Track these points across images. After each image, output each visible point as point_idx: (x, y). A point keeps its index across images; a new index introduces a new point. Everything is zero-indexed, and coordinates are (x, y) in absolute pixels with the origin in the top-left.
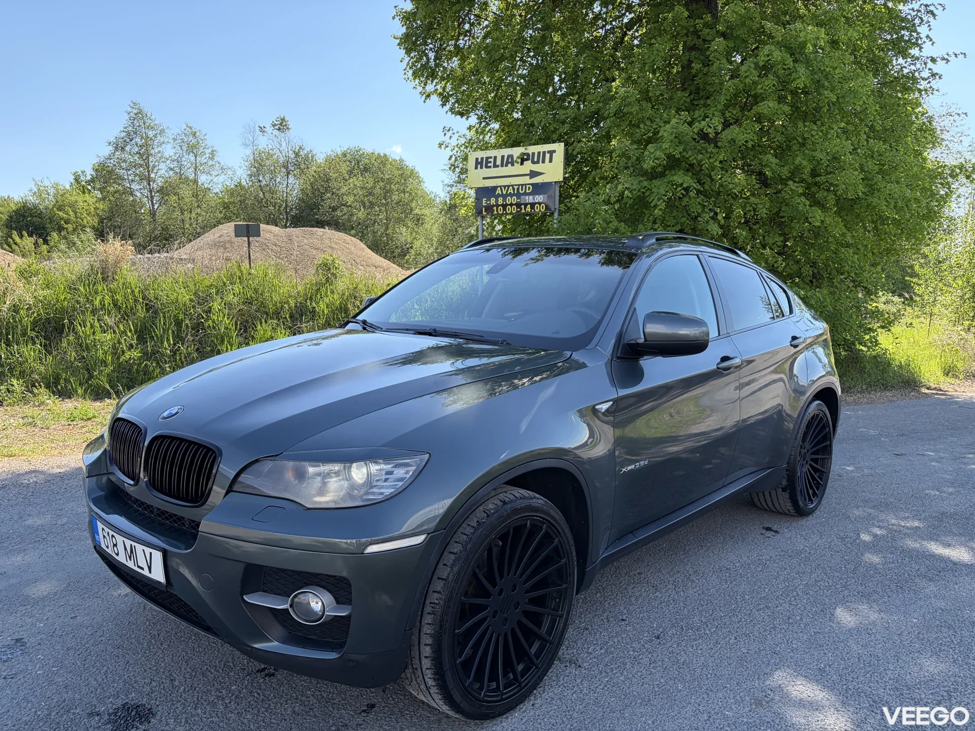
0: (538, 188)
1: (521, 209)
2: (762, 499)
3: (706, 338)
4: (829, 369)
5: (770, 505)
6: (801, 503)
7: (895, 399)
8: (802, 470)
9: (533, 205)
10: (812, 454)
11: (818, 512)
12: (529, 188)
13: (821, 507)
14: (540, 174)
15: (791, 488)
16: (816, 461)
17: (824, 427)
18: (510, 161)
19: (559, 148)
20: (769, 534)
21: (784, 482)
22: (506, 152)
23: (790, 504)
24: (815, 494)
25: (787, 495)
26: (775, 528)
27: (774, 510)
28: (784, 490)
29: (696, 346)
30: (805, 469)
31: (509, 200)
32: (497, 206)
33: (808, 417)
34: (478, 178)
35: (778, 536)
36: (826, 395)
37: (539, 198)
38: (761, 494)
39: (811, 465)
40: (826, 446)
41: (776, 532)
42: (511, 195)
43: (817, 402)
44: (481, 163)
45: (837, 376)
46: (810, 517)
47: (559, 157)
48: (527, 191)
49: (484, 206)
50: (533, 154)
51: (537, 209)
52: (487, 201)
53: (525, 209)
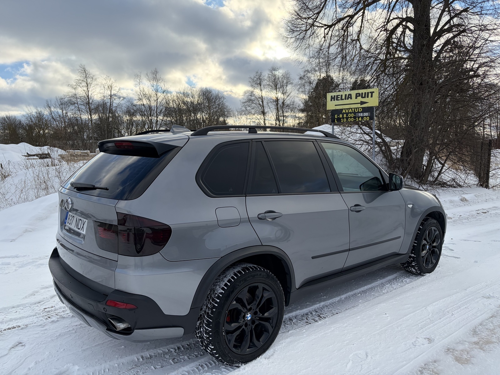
0: (366, 110)
9: (362, 117)
12: (360, 109)
14: (366, 103)
19: (376, 91)
31: (350, 115)
34: (332, 106)
37: (366, 114)
47: (376, 95)
48: (359, 111)
49: (336, 119)
50: (362, 93)
51: (365, 119)
52: (337, 116)
53: (358, 119)
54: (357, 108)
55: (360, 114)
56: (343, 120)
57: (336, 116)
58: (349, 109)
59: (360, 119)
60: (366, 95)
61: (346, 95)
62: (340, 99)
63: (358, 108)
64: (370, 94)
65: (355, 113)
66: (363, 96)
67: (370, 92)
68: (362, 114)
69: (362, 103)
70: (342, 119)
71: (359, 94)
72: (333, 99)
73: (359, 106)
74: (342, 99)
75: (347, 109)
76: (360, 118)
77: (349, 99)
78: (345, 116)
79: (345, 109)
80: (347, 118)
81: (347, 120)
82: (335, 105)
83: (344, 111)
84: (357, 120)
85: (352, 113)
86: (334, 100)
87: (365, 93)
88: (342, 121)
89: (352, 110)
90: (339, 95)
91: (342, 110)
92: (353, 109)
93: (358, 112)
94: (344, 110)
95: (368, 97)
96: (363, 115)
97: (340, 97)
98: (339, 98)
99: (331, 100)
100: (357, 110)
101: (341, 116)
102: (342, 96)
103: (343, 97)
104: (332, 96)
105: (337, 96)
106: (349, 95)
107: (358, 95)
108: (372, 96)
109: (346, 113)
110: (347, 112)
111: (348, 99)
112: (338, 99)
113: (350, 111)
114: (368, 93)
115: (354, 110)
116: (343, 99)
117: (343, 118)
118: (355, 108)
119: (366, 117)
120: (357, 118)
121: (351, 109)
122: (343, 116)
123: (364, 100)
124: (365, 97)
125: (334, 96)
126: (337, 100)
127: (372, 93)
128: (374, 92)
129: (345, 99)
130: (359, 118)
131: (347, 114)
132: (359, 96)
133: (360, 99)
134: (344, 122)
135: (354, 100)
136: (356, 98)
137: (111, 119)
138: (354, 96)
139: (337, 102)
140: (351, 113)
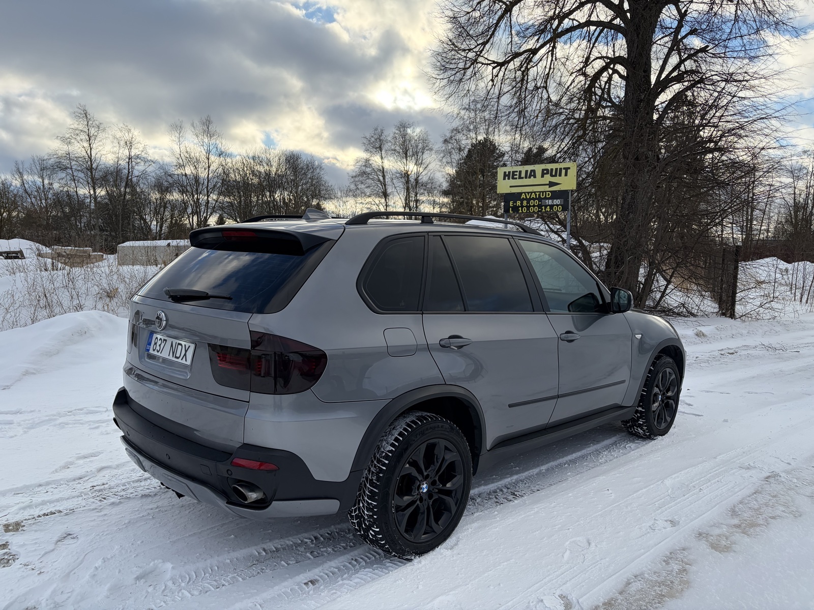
0: (556, 194)
1: (542, 209)
9: (551, 207)
12: (549, 194)
14: (558, 184)
18: (533, 174)
19: (573, 165)
22: (529, 168)
31: (532, 203)
34: (505, 187)
37: (557, 202)
44: (509, 176)
47: (573, 172)
48: (547, 196)
49: (511, 207)
50: (552, 170)
51: (555, 209)
52: (513, 203)
53: (545, 209)
54: (543, 192)
55: (547, 201)
56: (522, 210)
57: (511, 204)
58: (532, 193)
59: (548, 209)
60: (558, 173)
61: (527, 171)
62: (517, 177)
63: (546, 192)
64: (563, 171)
65: (540, 199)
66: (554, 174)
67: (564, 168)
68: (550, 201)
69: (551, 184)
70: (520, 208)
71: (547, 170)
72: (507, 177)
73: (547, 188)
74: (520, 178)
75: (528, 193)
76: (548, 207)
77: (532, 177)
78: (525, 203)
79: (525, 193)
80: (528, 207)
81: (528, 209)
82: (511, 187)
83: (523, 196)
84: (544, 211)
85: (536, 199)
86: (509, 179)
87: (556, 169)
88: (520, 211)
89: (536, 195)
90: (517, 172)
91: (521, 194)
92: (538, 193)
93: (546, 198)
94: (523, 194)
95: (560, 175)
96: (553, 202)
97: (518, 173)
98: (516, 175)
99: (504, 179)
100: (543, 196)
101: (519, 203)
102: (520, 172)
103: (523, 175)
104: (505, 173)
105: (514, 172)
106: (531, 171)
107: (545, 172)
108: (566, 175)
109: (526, 199)
110: (528, 197)
111: (530, 177)
112: (515, 177)
113: (533, 196)
114: (561, 169)
115: (539, 195)
116: (523, 178)
117: (522, 207)
118: (540, 192)
119: (557, 205)
120: (543, 207)
121: (535, 192)
122: (522, 203)
123: (554, 180)
124: (556, 175)
125: (509, 172)
126: (513, 178)
127: (567, 169)
128: (569, 168)
129: (526, 178)
130: (546, 207)
131: (528, 200)
132: (547, 173)
133: (548, 178)
134: (523, 212)
135: (539, 180)
136: (542, 176)
137: (128, 197)
138: (539, 174)
139: (512, 182)
140: (533, 199)
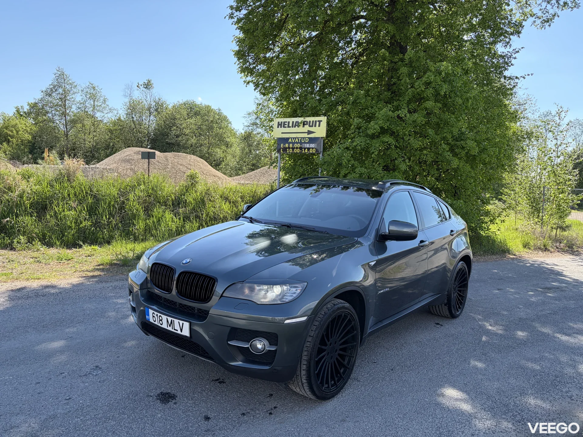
0: (312, 140)
1: (302, 151)
2: (434, 309)
3: (416, 233)
4: (467, 245)
5: (438, 312)
6: (453, 312)
7: (498, 260)
8: (454, 295)
9: (309, 149)
10: (459, 287)
11: (461, 316)
12: (307, 140)
13: (462, 314)
14: (313, 132)
15: (449, 304)
16: (460, 291)
17: (464, 275)
18: (297, 125)
19: (324, 119)
20: (438, 326)
21: (446, 301)
22: (295, 120)
23: (448, 312)
24: (459, 307)
25: (447, 308)
26: (441, 324)
27: (440, 315)
28: (445, 305)
29: (411, 237)
30: (455, 295)
31: (296, 145)
32: (289, 148)
33: (457, 269)
34: (278, 133)
35: (442, 327)
36: (466, 259)
37: (312, 145)
38: (434, 307)
39: (458, 293)
40: (465, 284)
41: (441, 325)
42: (297, 143)
43: (462, 262)
44: (281, 125)
45: (470, 249)
46: (457, 319)
47: (324, 124)
49: (282, 148)
50: (310, 122)
51: (311, 151)
52: (283, 145)
55: (306, 145)
58: (296, 138)
60: (313, 124)
61: (293, 122)
62: (287, 126)
63: (305, 138)
64: (318, 123)
65: (301, 143)
69: (309, 132)
73: (306, 135)
77: (297, 127)
78: (291, 146)
80: (293, 149)
82: (282, 133)
86: (281, 127)
87: (313, 121)
88: (288, 152)
92: (300, 139)
94: (290, 139)
95: (315, 126)
96: (309, 146)
97: (287, 123)
99: (278, 127)
100: (303, 141)
101: (287, 145)
104: (279, 122)
106: (296, 122)
107: (306, 123)
108: (319, 126)
114: (316, 121)
119: (313, 148)
123: (311, 129)
125: (282, 122)
126: (284, 127)
128: (321, 121)
129: (292, 127)
130: (305, 149)
131: (293, 143)
133: (307, 128)
135: (301, 129)
136: (304, 126)
138: (301, 124)
139: (283, 130)
